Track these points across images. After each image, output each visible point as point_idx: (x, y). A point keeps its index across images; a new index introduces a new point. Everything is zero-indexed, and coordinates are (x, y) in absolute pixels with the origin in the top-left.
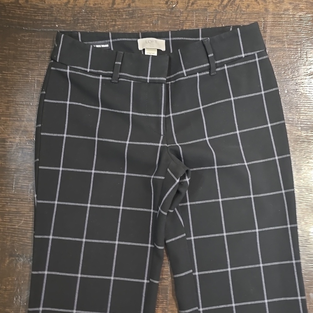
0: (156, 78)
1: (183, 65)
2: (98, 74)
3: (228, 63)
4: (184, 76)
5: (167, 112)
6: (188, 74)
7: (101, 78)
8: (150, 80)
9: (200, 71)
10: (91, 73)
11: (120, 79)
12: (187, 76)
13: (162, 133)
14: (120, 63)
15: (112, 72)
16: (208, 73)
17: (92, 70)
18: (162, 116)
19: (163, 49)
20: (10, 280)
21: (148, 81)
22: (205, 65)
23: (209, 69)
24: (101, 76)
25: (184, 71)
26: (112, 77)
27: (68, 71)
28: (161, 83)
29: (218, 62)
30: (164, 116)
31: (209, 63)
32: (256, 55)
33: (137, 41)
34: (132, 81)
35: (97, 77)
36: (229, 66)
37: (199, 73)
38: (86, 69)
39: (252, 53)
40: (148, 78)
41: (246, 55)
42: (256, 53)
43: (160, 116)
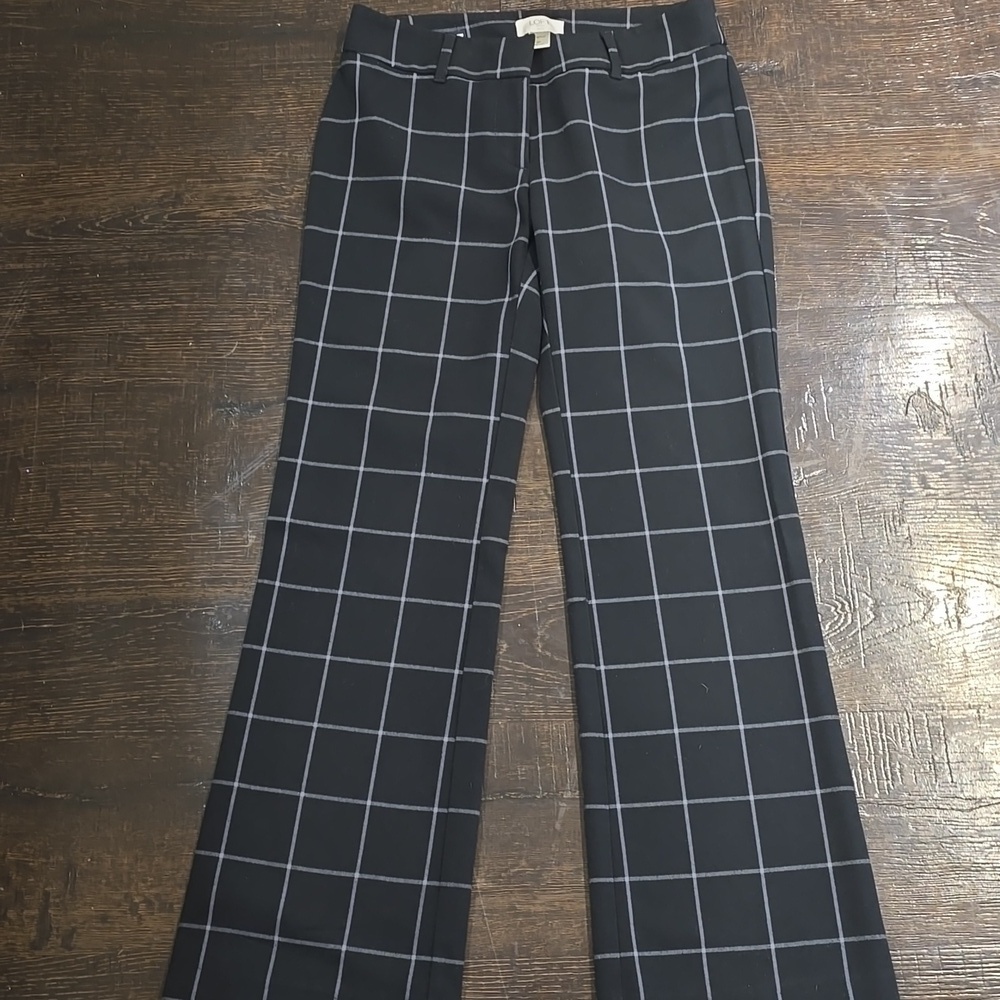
0: (513, 69)
2: (411, 72)
5: (532, 130)
7: (415, 77)
8: (501, 73)
11: (449, 78)
13: (522, 165)
14: (450, 51)
15: (434, 67)
17: (399, 64)
18: (524, 134)
20: (218, 446)
21: (499, 77)
24: (415, 75)
26: (434, 74)
28: (520, 76)
30: (528, 136)
34: (471, 82)
35: (407, 77)
43: (519, 135)
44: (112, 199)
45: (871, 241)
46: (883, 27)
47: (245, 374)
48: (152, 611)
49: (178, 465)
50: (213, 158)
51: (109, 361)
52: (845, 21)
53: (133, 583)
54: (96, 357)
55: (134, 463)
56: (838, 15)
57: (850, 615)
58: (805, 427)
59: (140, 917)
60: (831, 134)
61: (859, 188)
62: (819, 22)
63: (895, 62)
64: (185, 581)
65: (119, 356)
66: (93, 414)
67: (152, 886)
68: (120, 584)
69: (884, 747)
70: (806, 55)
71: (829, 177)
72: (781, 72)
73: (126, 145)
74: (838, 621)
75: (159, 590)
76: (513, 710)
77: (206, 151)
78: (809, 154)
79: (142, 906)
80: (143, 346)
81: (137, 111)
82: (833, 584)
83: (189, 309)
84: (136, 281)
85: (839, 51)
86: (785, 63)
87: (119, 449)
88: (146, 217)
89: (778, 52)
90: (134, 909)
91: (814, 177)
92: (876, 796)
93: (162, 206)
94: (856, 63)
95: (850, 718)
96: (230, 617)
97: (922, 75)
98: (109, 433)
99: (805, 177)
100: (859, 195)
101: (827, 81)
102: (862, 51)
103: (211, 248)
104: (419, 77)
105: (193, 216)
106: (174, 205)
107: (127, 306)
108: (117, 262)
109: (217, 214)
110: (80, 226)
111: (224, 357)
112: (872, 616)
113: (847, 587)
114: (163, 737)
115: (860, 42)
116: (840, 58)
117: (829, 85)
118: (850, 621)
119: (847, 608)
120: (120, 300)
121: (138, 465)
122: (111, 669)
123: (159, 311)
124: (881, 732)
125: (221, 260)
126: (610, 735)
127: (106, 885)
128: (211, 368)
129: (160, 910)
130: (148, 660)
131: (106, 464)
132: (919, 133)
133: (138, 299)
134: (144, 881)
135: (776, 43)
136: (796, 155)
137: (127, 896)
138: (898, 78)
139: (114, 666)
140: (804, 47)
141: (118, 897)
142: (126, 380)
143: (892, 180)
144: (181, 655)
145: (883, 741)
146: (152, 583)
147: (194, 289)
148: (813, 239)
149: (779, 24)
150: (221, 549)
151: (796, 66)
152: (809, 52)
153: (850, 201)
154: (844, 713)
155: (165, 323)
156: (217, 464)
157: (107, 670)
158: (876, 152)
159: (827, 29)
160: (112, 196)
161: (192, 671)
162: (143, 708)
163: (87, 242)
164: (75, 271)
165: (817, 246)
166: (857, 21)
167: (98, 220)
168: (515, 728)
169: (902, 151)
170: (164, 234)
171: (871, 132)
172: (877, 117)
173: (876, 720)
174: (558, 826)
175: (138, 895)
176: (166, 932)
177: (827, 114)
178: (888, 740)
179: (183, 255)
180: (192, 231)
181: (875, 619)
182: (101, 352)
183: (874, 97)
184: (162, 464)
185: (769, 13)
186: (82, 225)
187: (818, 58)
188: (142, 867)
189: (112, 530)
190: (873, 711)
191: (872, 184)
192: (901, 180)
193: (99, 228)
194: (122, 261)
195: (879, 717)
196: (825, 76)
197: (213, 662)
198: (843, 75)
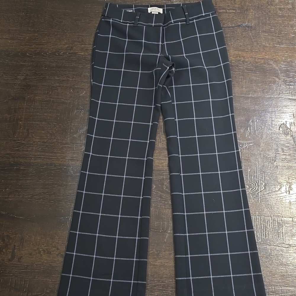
0: (158, 24)
1: (172, 18)
2: (127, 23)
3: (196, 19)
4: (172, 24)
5: (163, 42)
6: (175, 22)
8: (154, 25)
9: (181, 21)
10: (122, 22)
11: (138, 25)
12: (174, 23)
13: (160, 51)
15: (134, 22)
16: (185, 23)
18: (160, 43)
19: (162, 12)
21: (153, 26)
22: (183, 19)
23: (186, 21)
25: (172, 21)
26: (134, 24)
27: (111, 21)
28: (160, 26)
29: (190, 18)
30: (161, 43)
31: (186, 18)
32: (210, 14)
33: (148, 9)
34: (145, 26)
36: (196, 20)
37: (180, 22)
38: (120, 21)
39: (209, 13)
40: (153, 24)
41: (205, 14)
42: (210, 13)
43: (159, 43)
44: (52, 47)
45: (273, 78)
46: (283, 16)
47: (86, 101)
48: (53, 167)
49: (64, 125)
50: (83, 37)
51: (47, 93)
52: (272, 14)
53: (48, 158)
54: (44, 92)
55: (52, 124)
56: (270, 11)
57: (257, 187)
58: (249, 131)
59: (41, 255)
60: (264, 46)
61: (271, 63)
62: (264, 13)
63: (285, 27)
64: (63, 159)
65: (50, 92)
66: (41, 108)
67: (45, 246)
68: (44, 158)
69: (263, 227)
70: (259, 23)
71: (263, 59)
72: (251, 27)
73: (58, 31)
74: (253, 188)
75: (56, 161)
76: (155, 205)
77: (81, 35)
78: (257, 51)
79: (42, 252)
80: (57, 90)
81: (62, 22)
82: (253, 177)
83: (72, 80)
84: (57, 71)
85: (269, 22)
86: (253, 24)
87: (48, 119)
88: (62, 53)
89: (251, 21)
90: (40, 252)
91: (258, 58)
92: (260, 241)
93: (67, 50)
94: (274, 26)
95: (254, 217)
96: (75, 170)
97: (293, 31)
98: (45, 114)
99: (256, 58)
100: (271, 65)
101: (265, 31)
102: (276, 23)
103: (80, 63)
104: (129, 25)
105: (76, 53)
106: (70, 50)
107: (54, 78)
108: (52, 65)
109: (82, 54)
110: (43, 54)
111: (81, 95)
112: (264, 188)
113: (257, 179)
114: (53, 203)
115: (275, 20)
116: (269, 24)
117: (265, 32)
118: (257, 189)
119: (256, 185)
120: (52, 76)
121: (53, 124)
122: (40, 182)
123: (63, 80)
124: (263, 222)
125: (82, 67)
126: (185, 214)
127: (32, 245)
128: (77, 98)
129: (47, 253)
130: (50, 181)
131: (44, 123)
132: (290, 48)
133: (57, 76)
134: (43, 245)
135: (251, 18)
136: (253, 51)
137: (38, 248)
138: (286, 31)
139: (41, 182)
140: (259, 20)
141: (35, 248)
142: (52, 99)
143: (281, 61)
144: (60, 180)
145: (263, 225)
146: (54, 158)
147: (74, 75)
148: (256, 76)
149: (252, 13)
150: (75, 151)
151: (256, 25)
152: (260, 22)
153: (269, 66)
154: (253, 215)
155: (65, 84)
156: (76, 126)
157: (38, 182)
158: (277, 52)
159: (266, 15)
160: (53, 46)
161: (63, 185)
162: (48, 195)
163: (44, 58)
164: (40, 67)
165: (257, 78)
166: (275, 14)
167: (48, 52)
168: (155, 210)
169: (285, 53)
170: (66, 58)
171: (276, 47)
172: (278, 42)
173: (262, 219)
174: (165, 240)
175: (41, 248)
176: (48, 260)
177: (264, 40)
178: (265, 225)
179: (72, 65)
180: (75, 58)
181: (264, 189)
182: (45, 90)
183: (278, 36)
184: (60, 124)
185: (250, 9)
186: (43, 53)
187: (263, 24)
188: (43, 241)
189: (43, 142)
190: (261, 216)
191: (275, 62)
192: (284, 61)
193: (48, 55)
194: (54, 65)
195: (263, 218)
196: (264, 29)
197: (69, 183)
198: (270, 29)
